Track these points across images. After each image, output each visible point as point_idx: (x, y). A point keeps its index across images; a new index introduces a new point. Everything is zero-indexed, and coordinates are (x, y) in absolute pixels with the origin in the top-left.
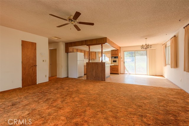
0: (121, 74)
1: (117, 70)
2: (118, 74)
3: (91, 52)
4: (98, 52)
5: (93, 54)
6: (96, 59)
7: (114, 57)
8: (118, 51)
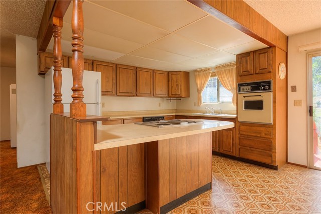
0: (290, 167)
1: (268, 146)
2: (275, 168)
3: (168, 72)
4: (195, 71)
5: (175, 79)
6: (189, 97)
7: (249, 87)
8: (274, 53)
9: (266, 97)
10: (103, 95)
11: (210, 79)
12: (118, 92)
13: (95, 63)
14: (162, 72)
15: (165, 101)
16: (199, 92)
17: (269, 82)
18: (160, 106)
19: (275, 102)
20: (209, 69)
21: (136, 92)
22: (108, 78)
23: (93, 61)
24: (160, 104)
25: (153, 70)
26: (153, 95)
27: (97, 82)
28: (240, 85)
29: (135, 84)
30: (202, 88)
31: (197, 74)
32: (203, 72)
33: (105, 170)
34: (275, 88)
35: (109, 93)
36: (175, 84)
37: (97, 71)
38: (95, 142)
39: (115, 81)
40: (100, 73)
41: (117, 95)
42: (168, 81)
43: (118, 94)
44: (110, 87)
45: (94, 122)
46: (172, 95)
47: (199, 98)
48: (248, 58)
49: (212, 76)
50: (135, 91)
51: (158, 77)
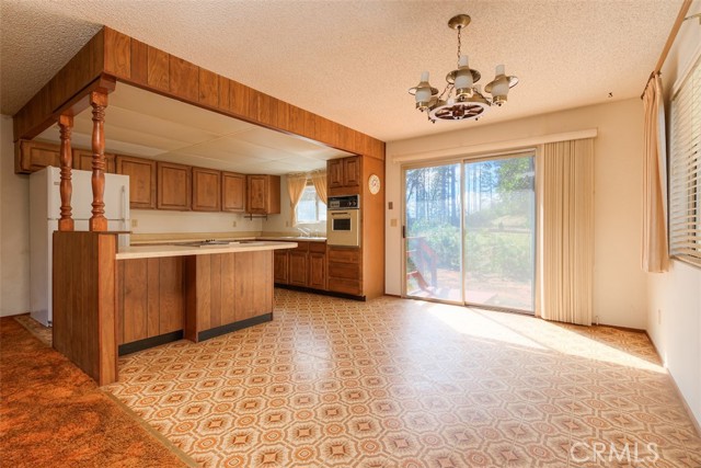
2: (362, 299)
3: (247, 176)
4: (287, 175)
5: (257, 187)
6: (279, 212)
7: (338, 202)
8: (361, 163)
9: (353, 215)
10: (131, 208)
11: (305, 187)
12: (160, 204)
13: (119, 160)
14: (236, 175)
15: (243, 219)
16: (292, 206)
17: (356, 197)
18: (235, 226)
19: (362, 221)
20: (304, 174)
21: (191, 204)
22: (142, 182)
23: (116, 156)
24: (235, 223)
25: (222, 172)
26: (221, 208)
27: (123, 190)
28: (329, 200)
29: (189, 193)
30: (296, 200)
31: (289, 180)
32: (298, 178)
33: (129, 292)
34: (362, 205)
35: (143, 206)
36: (257, 193)
37: (122, 173)
38: (117, 252)
39: (154, 188)
40: (128, 177)
41: (157, 208)
42: (247, 188)
43: (160, 206)
44: (145, 196)
45: (116, 234)
46: (251, 210)
47: (292, 215)
48: (338, 166)
49: (308, 184)
50: (189, 203)
51: (229, 182)
